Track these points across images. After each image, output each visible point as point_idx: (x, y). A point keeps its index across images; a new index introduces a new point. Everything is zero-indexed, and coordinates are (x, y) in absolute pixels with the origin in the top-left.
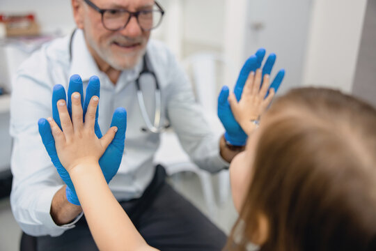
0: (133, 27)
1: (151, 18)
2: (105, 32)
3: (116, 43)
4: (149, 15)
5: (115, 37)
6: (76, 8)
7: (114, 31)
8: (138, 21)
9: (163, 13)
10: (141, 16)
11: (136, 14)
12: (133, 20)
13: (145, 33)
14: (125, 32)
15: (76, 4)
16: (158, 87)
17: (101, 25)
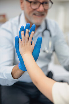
0: (41, 8)
1: (48, 6)
2: (31, 10)
3: (34, 14)
4: (47, 4)
5: (35, 12)
6: (22, 3)
7: (35, 10)
8: (43, 6)
9: (52, 3)
10: (44, 4)
11: (42, 3)
12: (41, 6)
13: (46, 11)
14: (38, 10)
15: (22, 1)
16: (51, 36)
17: (30, 8)
